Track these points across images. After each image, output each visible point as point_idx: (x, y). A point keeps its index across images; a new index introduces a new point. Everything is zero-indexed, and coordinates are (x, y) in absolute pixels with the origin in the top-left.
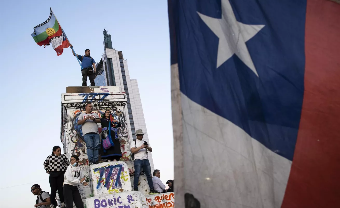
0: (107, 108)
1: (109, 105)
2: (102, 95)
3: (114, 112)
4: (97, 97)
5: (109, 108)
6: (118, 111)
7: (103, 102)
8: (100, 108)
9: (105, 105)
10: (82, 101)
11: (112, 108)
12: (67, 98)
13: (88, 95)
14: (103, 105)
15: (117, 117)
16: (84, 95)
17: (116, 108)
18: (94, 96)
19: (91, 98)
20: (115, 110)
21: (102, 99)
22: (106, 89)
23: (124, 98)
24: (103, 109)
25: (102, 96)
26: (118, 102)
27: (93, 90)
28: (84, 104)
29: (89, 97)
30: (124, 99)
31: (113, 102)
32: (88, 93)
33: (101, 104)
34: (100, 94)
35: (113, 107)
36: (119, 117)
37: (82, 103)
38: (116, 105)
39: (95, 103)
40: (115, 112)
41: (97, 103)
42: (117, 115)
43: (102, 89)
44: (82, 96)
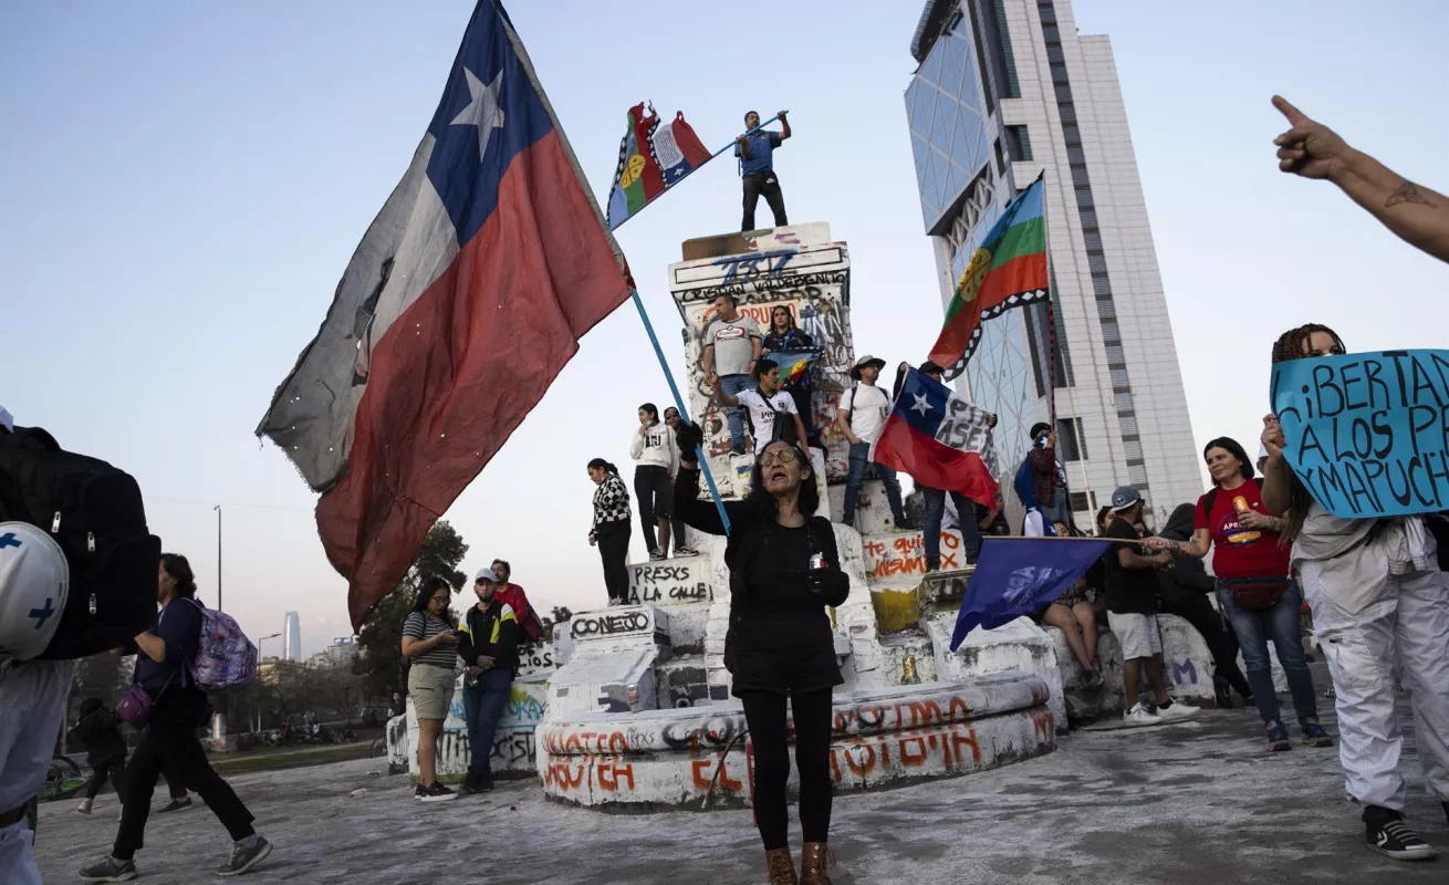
0: (792, 292)
1: (797, 286)
2: (776, 257)
3: (812, 304)
4: (763, 266)
5: (799, 292)
6: (823, 301)
7: (779, 279)
8: (772, 294)
9: (787, 285)
10: (720, 282)
11: (806, 293)
12: (682, 276)
13: (736, 261)
14: (781, 287)
15: (822, 317)
16: (726, 263)
17: (820, 292)
18: (754, 264)
19: (746, 270)
20: (816, 297)
21: (775, 270)
22: (789, 235)
23: (838, 259)
24: (781, 297)
25: (775, 262)
26: (822, 273)
27: (754, 244)
28: (728, 288)
29: (741, 267)
30: (841, 261)
31: (808, 275)
32: (738, 256)
33: (774, 283)
34: (769, 256)
35: (808, 289)
36: (827, 317)
37: (723, 286)
38: (817, 283)
39: (757, 283)
40: (816, 302)
41: (762, 282)
42: (820, 312)
43: (779, 237)
44: (721, 266)
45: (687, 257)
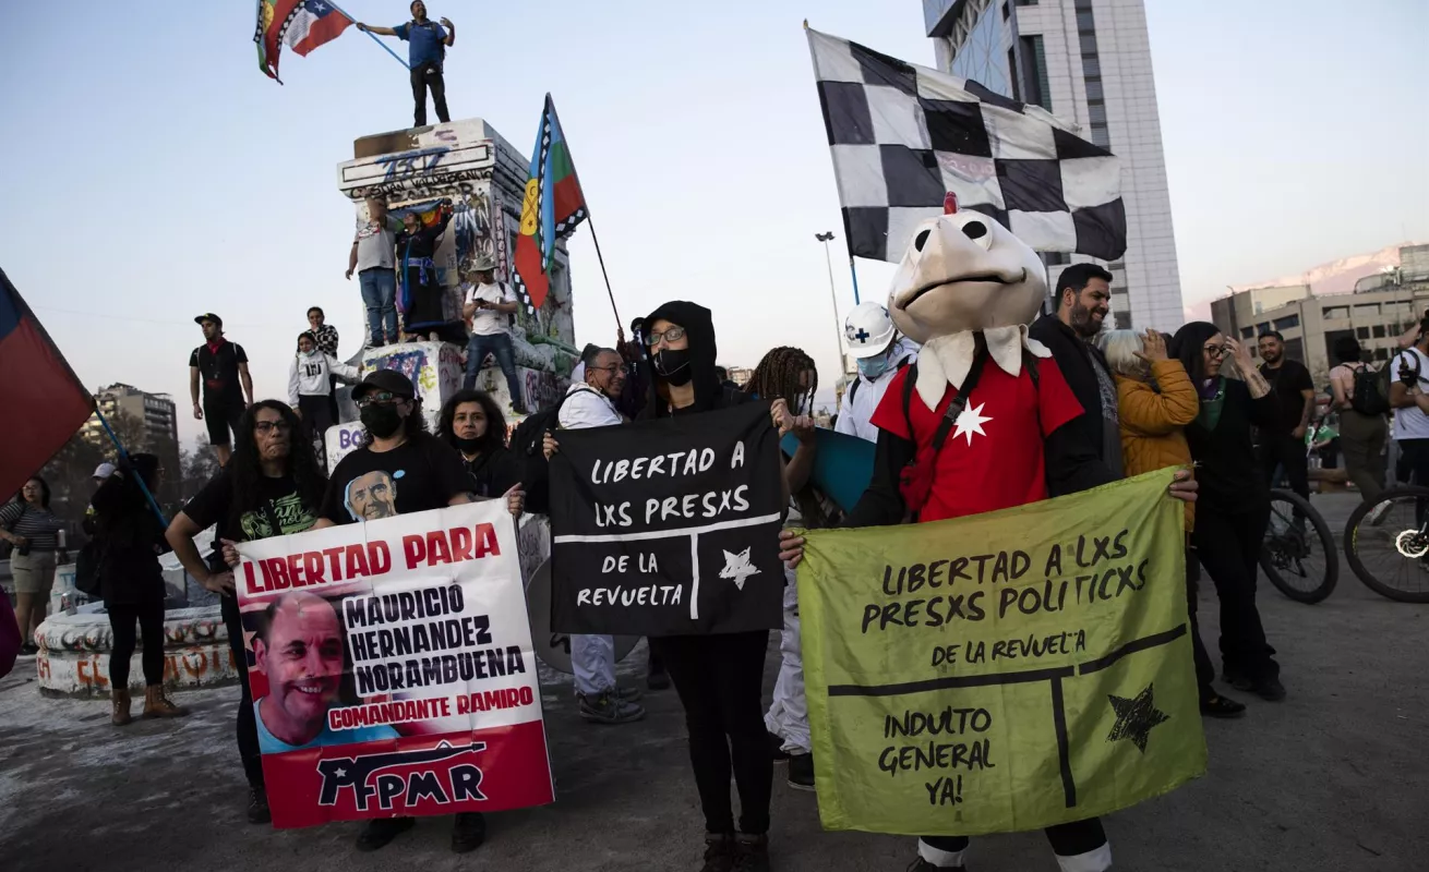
0: (447, 188)
1: (450, 182)
2: (430, 155)
3: (464, 199)
4: (418, 164)
5: (454, 188)
6: (474, 196)
7: (433, 176)
8: (430, 190)
9: (443, 182)
10: (382, 180)
11: (460, 189)
12: (350, 174)
13: (394, 160)
14: (436, 183)
15: (473, 212)
16: (386, 161)
17: (471, 186)
18: (411, 162)
19: (403, 168)
20: (467, 192)
21: (429, 168)
22: (448, 131)
23: (485, 157)
24: (438, 192)
25: (429, 160)
26: (471, 170)
27: (417, 142)
28: (389, 185)
29: (400, 165)
30: (487, 158)
31: (460, 172)
32: (397, 154)
33: (430, 180)
34: (425, 154)
35: (462, 185)
36: (477, 212)
37: (384, 184)
38: (468, 179)
39: (414, 181)
40: (468, 197)
41: (419, 179)
42: (471, 207)
43: (439, 134)
44: (382, 164)
45: (358, 155)
